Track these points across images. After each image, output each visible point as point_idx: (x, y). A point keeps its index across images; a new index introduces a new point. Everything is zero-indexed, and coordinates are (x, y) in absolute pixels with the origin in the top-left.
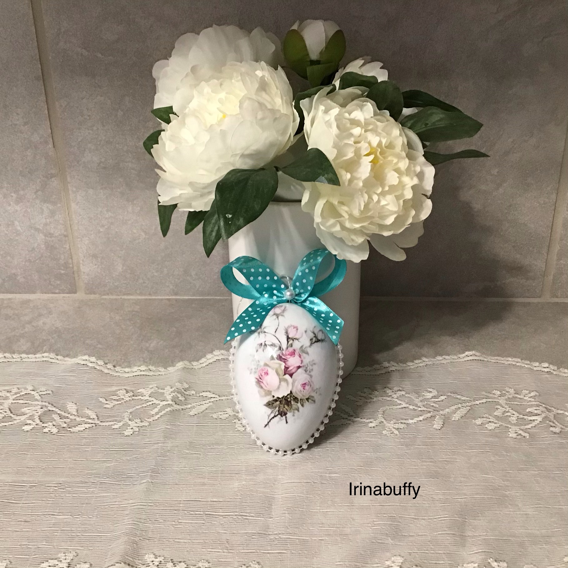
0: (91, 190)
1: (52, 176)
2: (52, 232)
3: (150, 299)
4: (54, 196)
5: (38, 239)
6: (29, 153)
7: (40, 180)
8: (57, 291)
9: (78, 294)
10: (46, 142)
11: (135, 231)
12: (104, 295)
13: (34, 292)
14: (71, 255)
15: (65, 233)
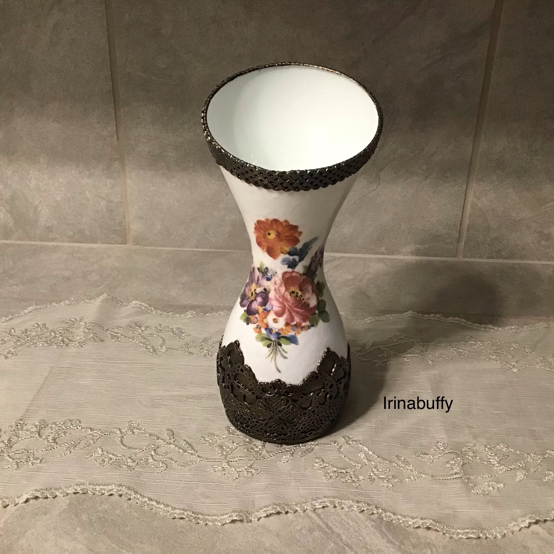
0: (142, 170)
1: (115, 160)
2: (112, 200)
3: (179, 250)
5: (102, 204)
6: (100, 143)
7: (106, 162)
8: (113, 242)
9: (127, 245)
11: (171, 201)
12: (146, 246)
13: (96, 243)
14: (124, 217)
15: (121, 201)
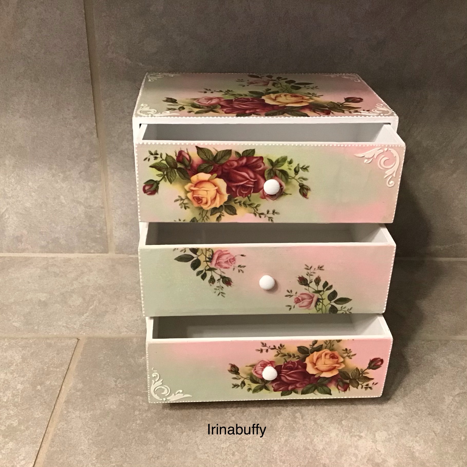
1: (95, 160)
2: (92, 205)
4: (95, 176)
5: (80, 210)
6: (77, 141)
7: (84, 163)
9: (109, 254)
10: (92, 133)
14: (106, 223)
15: (102, 206)
